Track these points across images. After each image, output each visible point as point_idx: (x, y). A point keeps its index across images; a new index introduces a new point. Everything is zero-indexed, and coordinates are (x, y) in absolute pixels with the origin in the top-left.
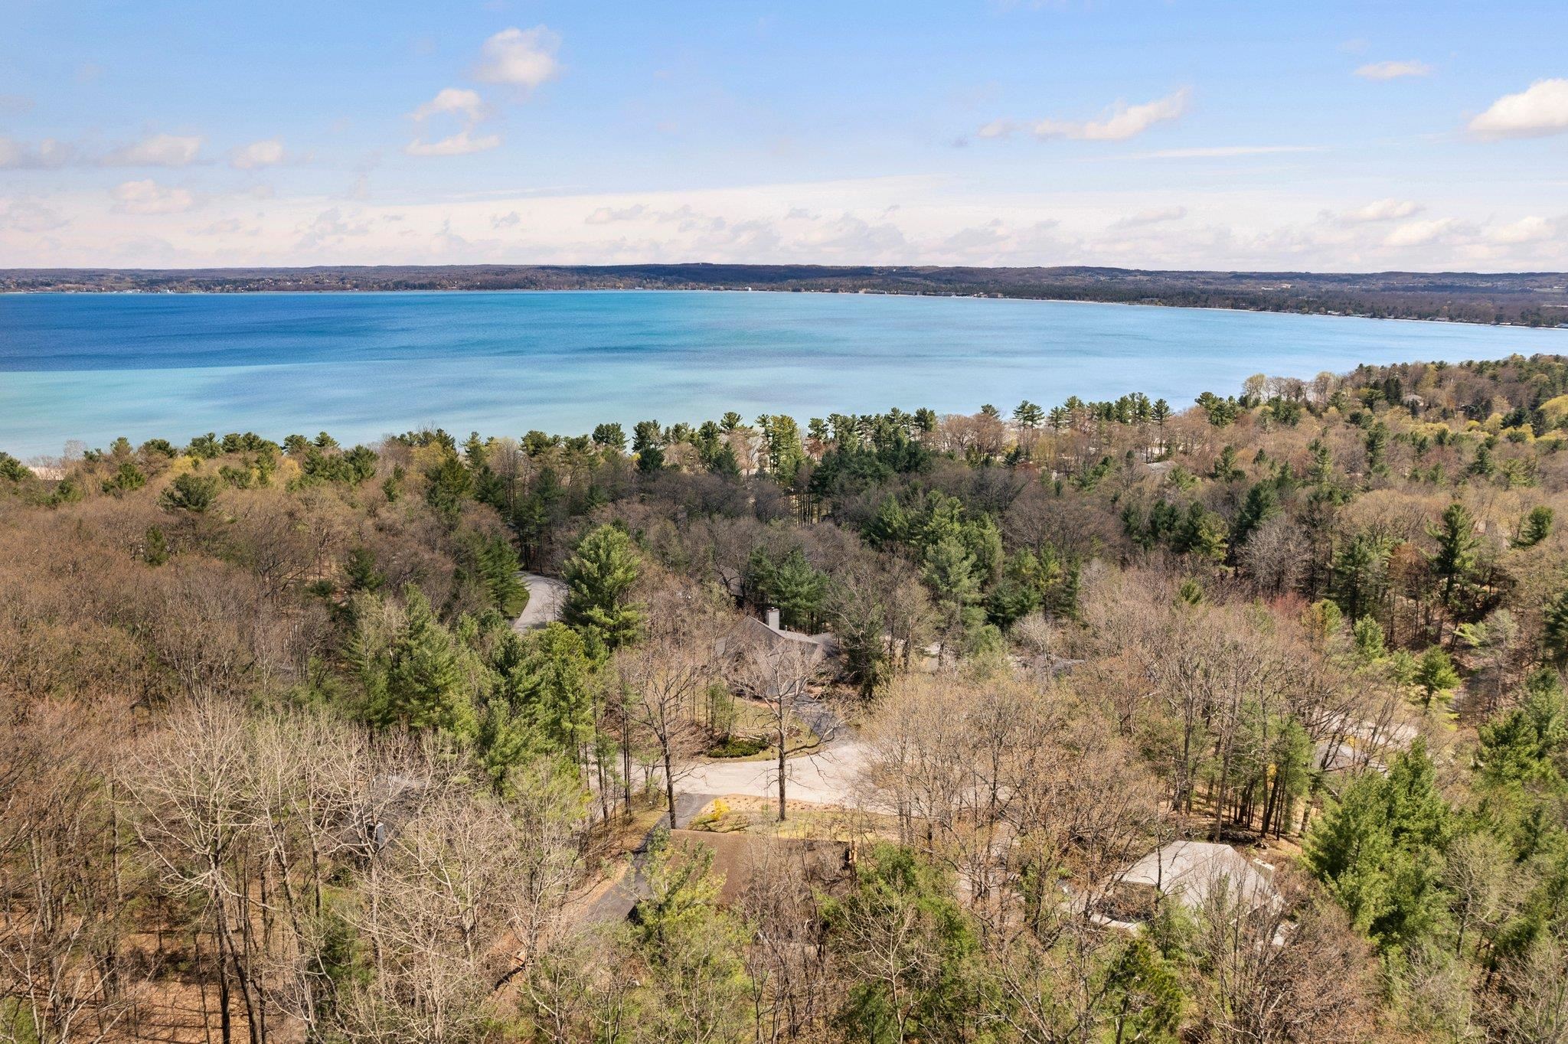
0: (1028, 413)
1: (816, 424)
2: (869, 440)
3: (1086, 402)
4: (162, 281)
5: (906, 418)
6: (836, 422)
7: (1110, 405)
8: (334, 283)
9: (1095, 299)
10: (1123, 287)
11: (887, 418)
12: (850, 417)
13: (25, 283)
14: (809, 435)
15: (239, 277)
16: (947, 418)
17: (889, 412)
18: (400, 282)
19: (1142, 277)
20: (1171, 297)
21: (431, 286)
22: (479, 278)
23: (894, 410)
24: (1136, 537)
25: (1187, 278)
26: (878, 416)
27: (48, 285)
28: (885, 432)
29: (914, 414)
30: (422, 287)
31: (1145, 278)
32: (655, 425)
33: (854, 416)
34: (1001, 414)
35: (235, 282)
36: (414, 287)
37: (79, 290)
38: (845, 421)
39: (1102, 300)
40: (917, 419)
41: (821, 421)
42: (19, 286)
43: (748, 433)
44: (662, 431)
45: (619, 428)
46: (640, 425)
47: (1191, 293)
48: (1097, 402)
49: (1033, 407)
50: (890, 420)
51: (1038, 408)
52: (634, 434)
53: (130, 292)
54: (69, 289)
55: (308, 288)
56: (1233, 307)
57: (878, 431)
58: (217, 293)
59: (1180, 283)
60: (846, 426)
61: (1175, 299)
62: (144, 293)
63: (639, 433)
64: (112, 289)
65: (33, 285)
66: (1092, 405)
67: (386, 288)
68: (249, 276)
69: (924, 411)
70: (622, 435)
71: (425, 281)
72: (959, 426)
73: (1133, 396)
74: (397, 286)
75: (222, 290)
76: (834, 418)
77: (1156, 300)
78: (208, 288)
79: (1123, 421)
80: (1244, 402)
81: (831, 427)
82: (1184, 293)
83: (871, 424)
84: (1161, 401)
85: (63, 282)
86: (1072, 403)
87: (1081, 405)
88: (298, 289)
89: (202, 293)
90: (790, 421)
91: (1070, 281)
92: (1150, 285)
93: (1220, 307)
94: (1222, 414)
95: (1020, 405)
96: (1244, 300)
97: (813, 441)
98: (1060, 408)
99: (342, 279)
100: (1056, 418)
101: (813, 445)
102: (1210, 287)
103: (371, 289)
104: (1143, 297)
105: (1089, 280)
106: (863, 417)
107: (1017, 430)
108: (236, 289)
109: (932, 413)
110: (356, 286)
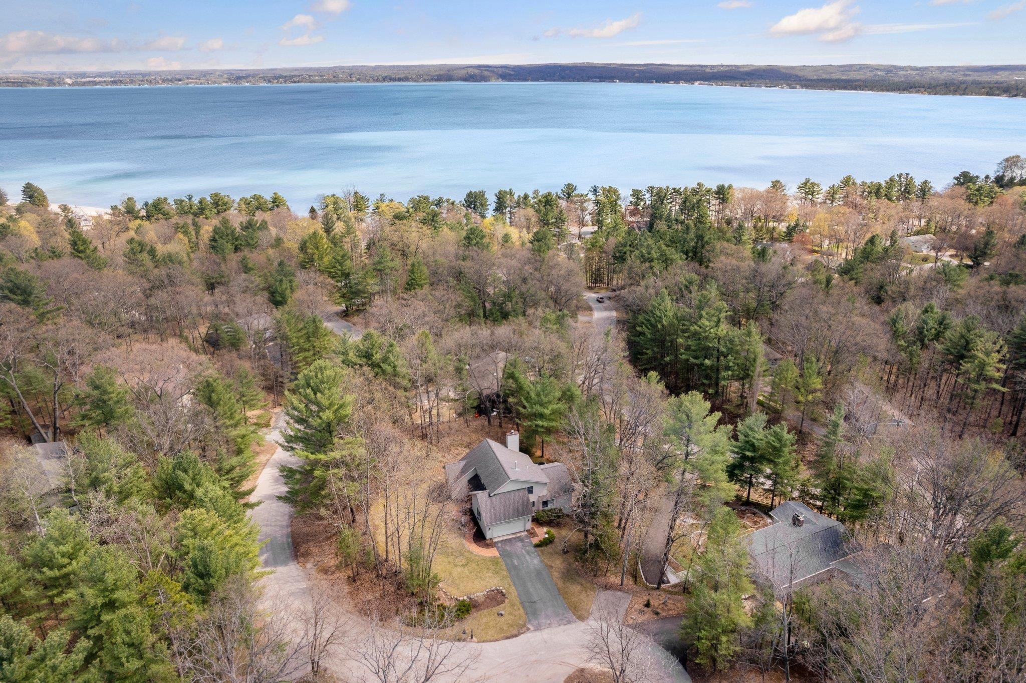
0: (808, 189)
1: (636, 194)
2: (677, 207)
3: (859, 181)
4: (244, 77)
5: (708, 191)
6: (652, 192)
7: (880, 185)
8: (345, 77)
9: (872, 90)
10: (896, 80)
11: (693, 190)
12: (664, 187)
13: (167, 80)
14: (631, 202)
15: (289, 74)
16: (743, 190)
17: (695, 186)
18: (386, 77)
19: (912, 72)
20: (935, 87)
21: (406, 79)
22: (437, 73)
23: (699, 184)
24: (902, 343)
25: (949, 71)
26: (686, 188)
27: (180, 80)
28: (690, 202)
29: (715, 188)
30: (400, 80)
31: (914, 72)
32: (511, 193)
33: (668, 187)
34: (787, 188)
35: (285, 77)
36: (395, 80)
37: (197, 83)
38: (660, 190)
39: (878, 90)
40: (717, 193)
41: (640, 191)
42: (164, 81)
43: (583, 199)
44: (516, 197)
45: (484, 195)
46: (500, 193)
47: (952, 84)
48: (868, 181)
49: (813, 184)
50: (695, 192)
51: (818, 185)
52: (495, 199)
53: (224, 85)
54: (190, 83)
55: (329, 81)
56: (988, 94)
57: (684, 202)
58: (275, 84)
59: (943, 76)
60: (660, 196)
61: (938, 89)
62: (232, 85)
63: (499, 199)
64: (215, 82)
65: (171, 81)
66: (864, 184)
67: (377, 80)
68: (296, 73)
69: (723, 186)
70: (486, 200)
71: (402, 76)
72: (752, 197)
73: (900, 176)
74: (384, 79)
75: (277, 83)
76: (651, 189)
77: (923, 90)
78: (269, 81)
79: (890, 199)
80: (999, 180)
81: (647, 196)
82: (946, 84)
83: (680, 194)
84: (926, 182)
85: (188, 78)
86: (847, 182)
87: (854, 183)
88: (323, 81)
89: (266, 84)
90: (615, 191)
91: (853, 75)
92: (917, 78)
93: (976, 94)
94: (981, 194)
95: (803, 181)
96: (998, 89)
97: (633, 207)
98: (836, 185)
99: (351, 75)
100: (832, 194)
101: (633, 210)
102: (968, 78)
103: (368, 81)
104: (911, 88)
105: (868, 75)
106: (674, 189)
107: (799, 202)
108: (285, 82)
109: (730, 187)
110: (359, 79)
